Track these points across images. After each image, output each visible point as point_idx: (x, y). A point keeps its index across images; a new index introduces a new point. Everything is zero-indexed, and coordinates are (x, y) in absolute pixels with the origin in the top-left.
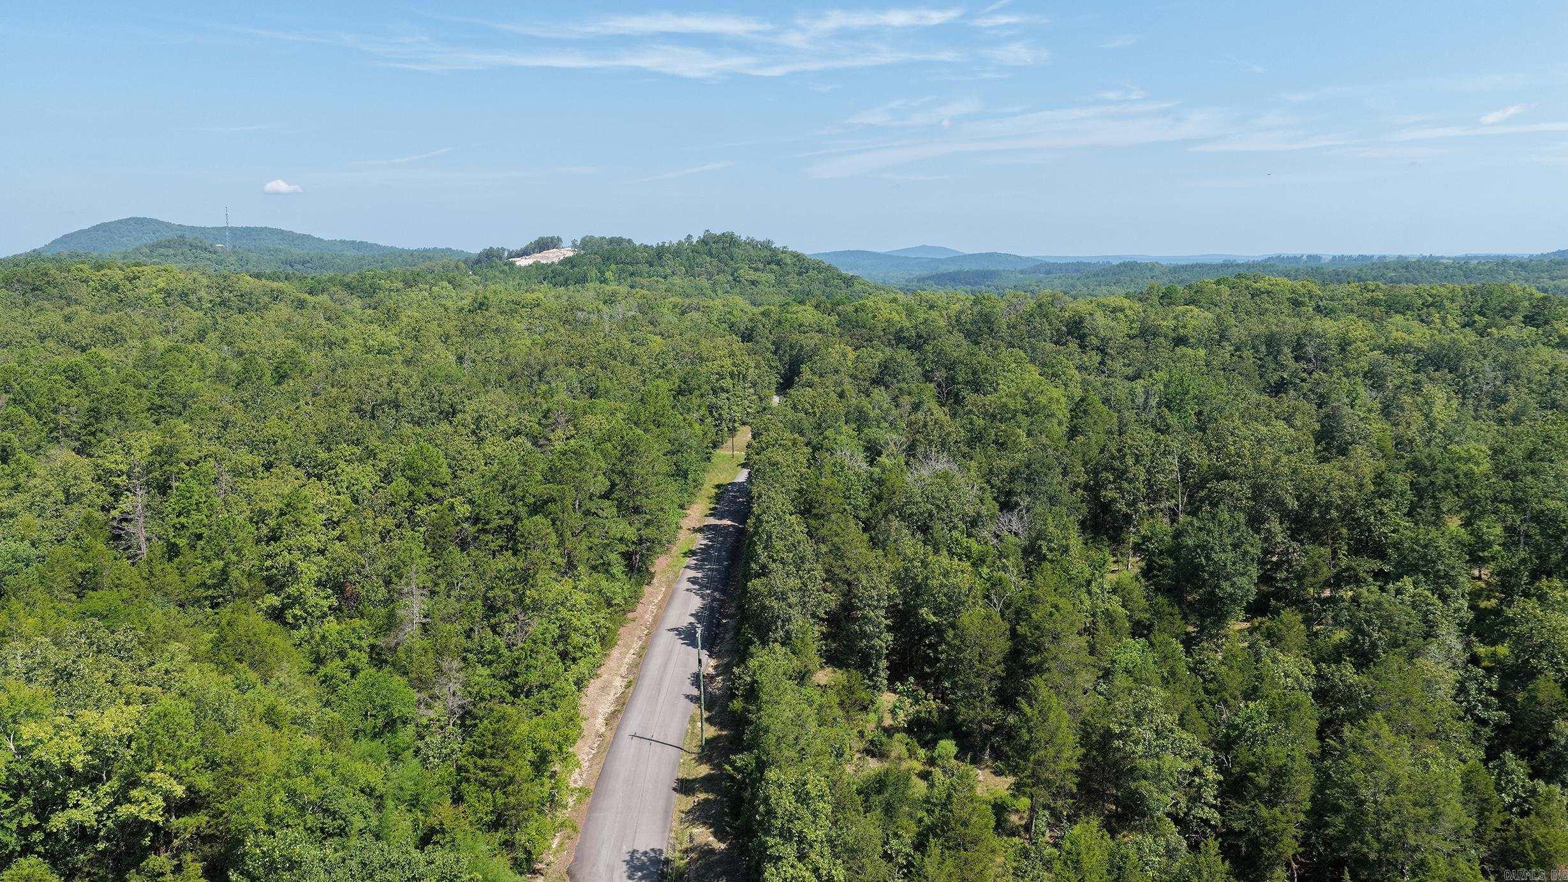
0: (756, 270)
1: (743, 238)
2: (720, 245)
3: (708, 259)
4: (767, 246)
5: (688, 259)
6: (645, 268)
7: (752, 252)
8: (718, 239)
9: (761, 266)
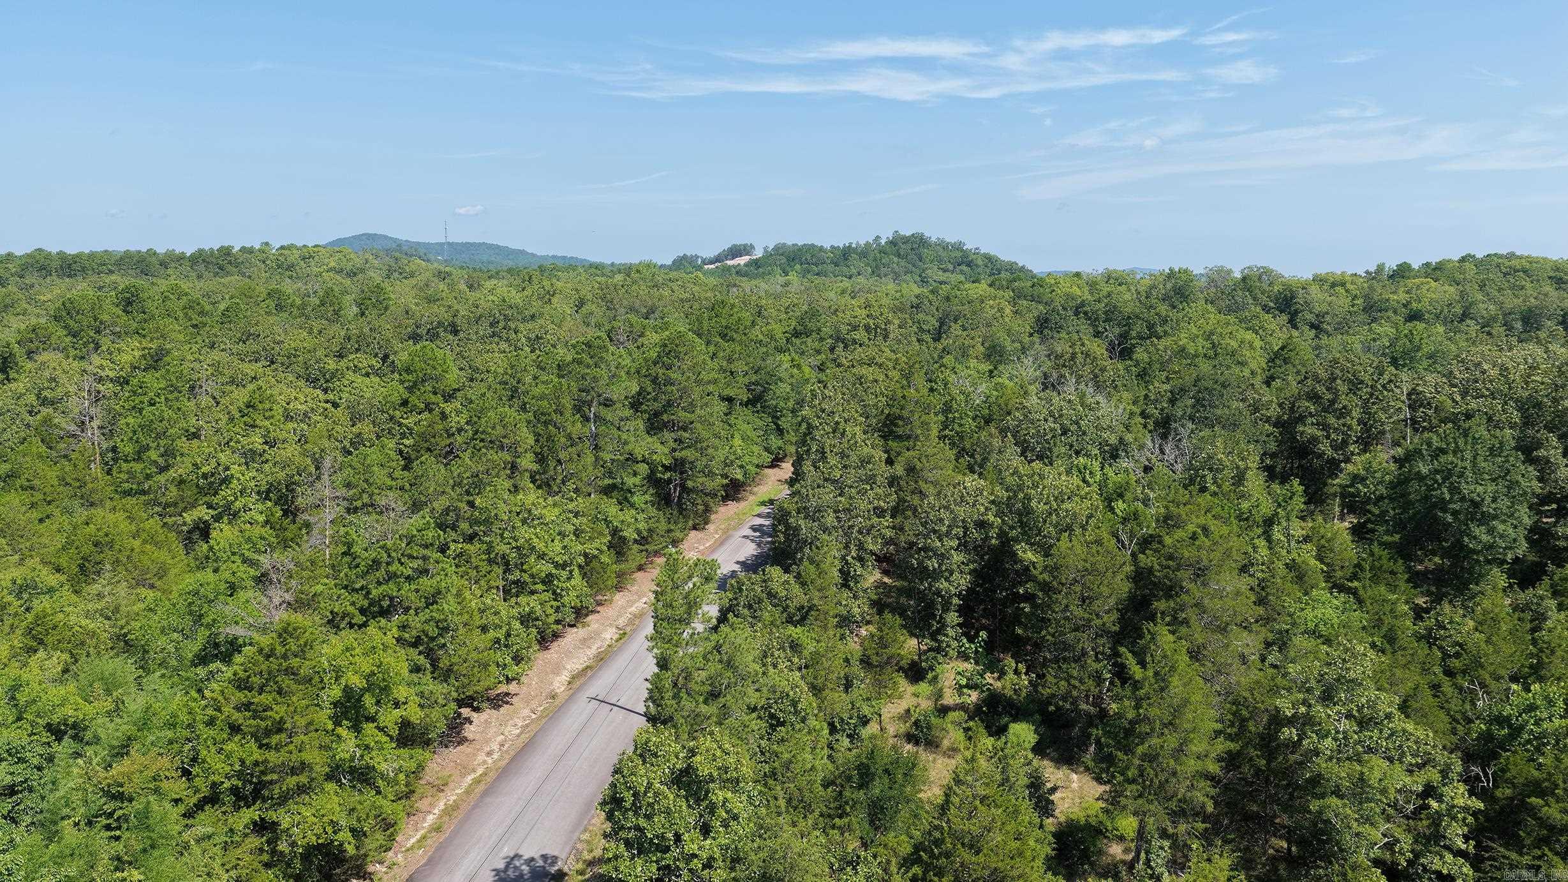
0: (945, 271)
1: (934, 239)
2: (909, 246)
3: (896, 259)
4: (958, 247)
5: (875, 260)
6: (831, 267)
7: (944, 254)
8: (906, 240)
9: (951, 267)
